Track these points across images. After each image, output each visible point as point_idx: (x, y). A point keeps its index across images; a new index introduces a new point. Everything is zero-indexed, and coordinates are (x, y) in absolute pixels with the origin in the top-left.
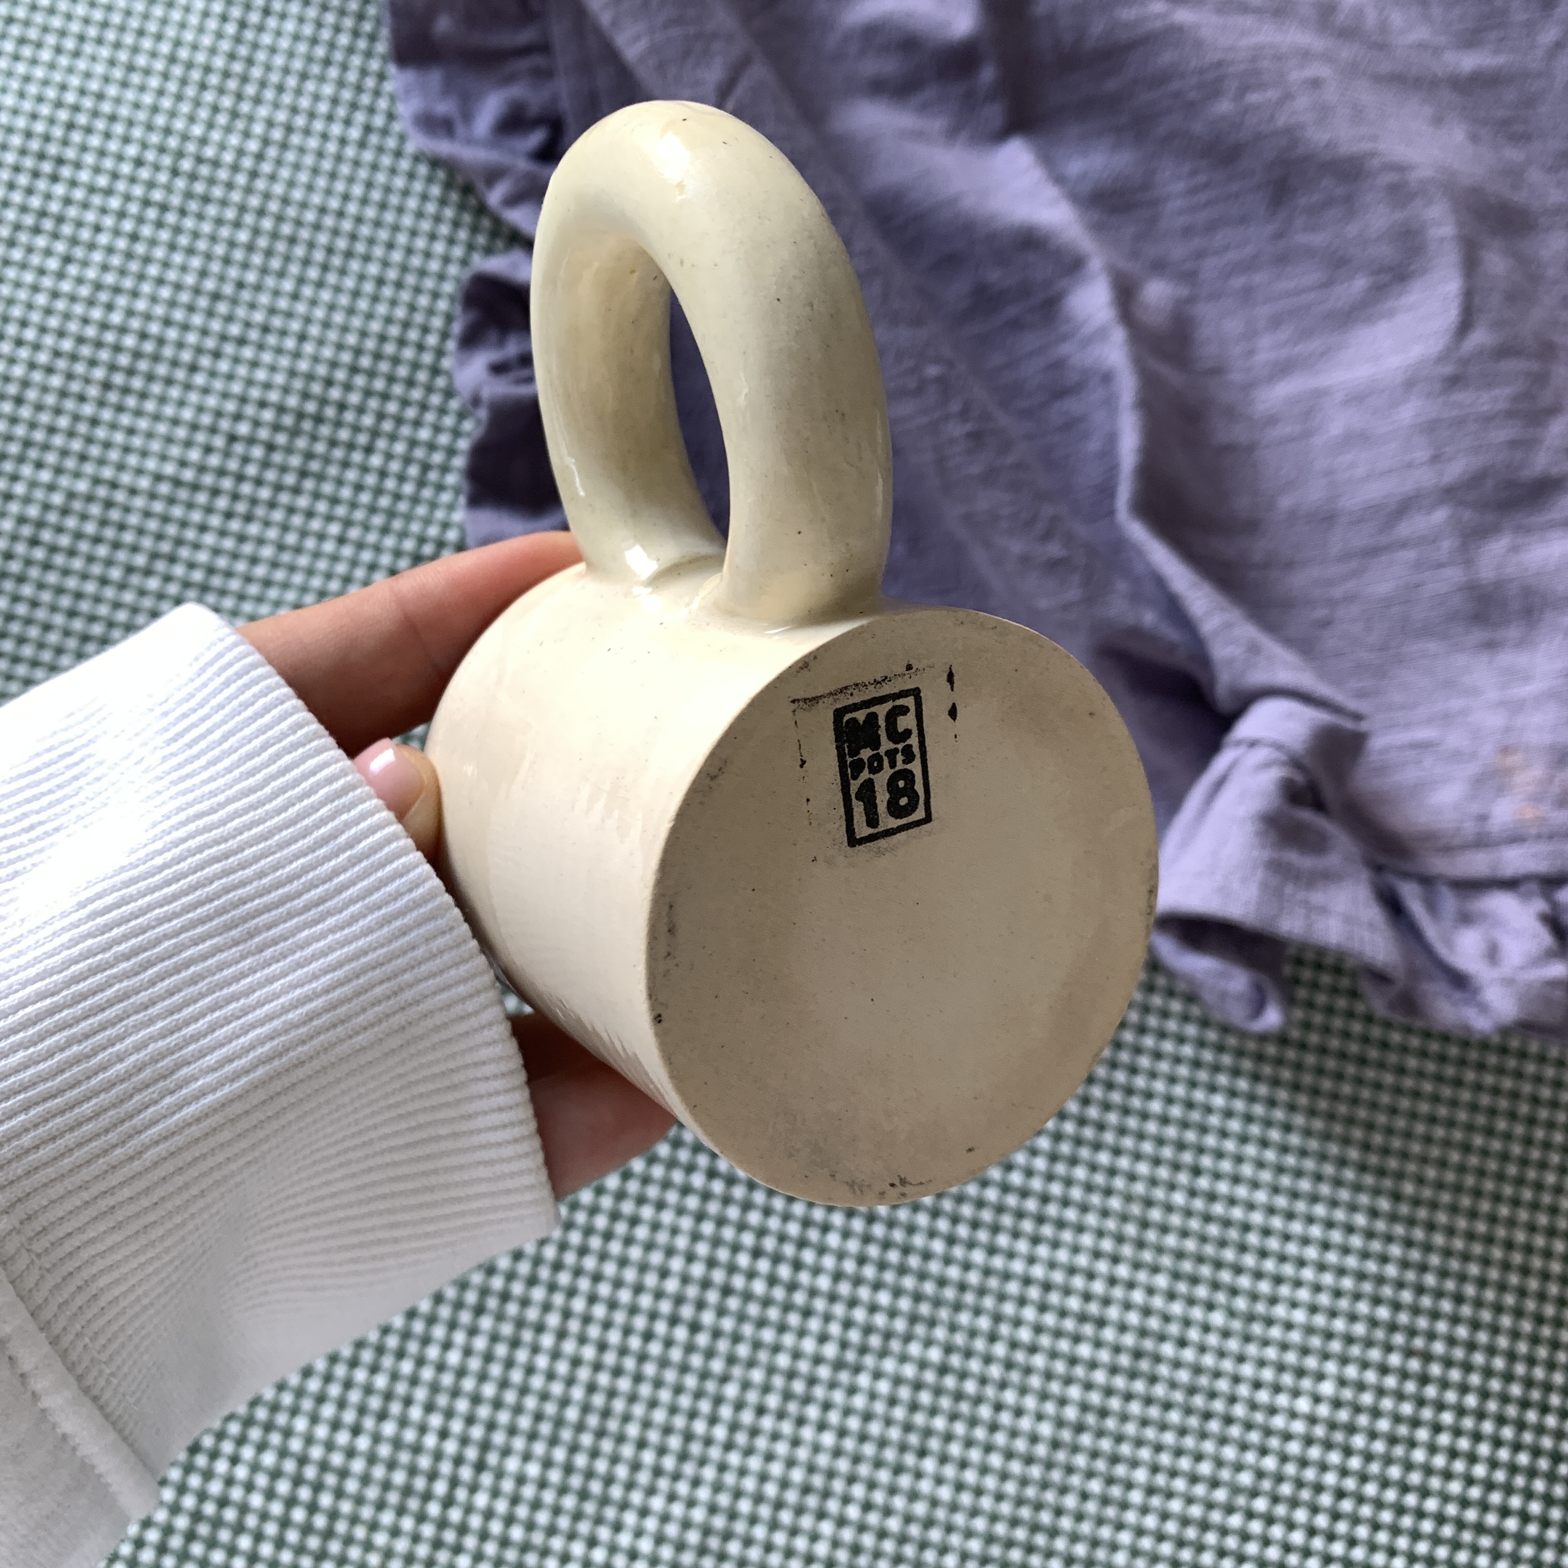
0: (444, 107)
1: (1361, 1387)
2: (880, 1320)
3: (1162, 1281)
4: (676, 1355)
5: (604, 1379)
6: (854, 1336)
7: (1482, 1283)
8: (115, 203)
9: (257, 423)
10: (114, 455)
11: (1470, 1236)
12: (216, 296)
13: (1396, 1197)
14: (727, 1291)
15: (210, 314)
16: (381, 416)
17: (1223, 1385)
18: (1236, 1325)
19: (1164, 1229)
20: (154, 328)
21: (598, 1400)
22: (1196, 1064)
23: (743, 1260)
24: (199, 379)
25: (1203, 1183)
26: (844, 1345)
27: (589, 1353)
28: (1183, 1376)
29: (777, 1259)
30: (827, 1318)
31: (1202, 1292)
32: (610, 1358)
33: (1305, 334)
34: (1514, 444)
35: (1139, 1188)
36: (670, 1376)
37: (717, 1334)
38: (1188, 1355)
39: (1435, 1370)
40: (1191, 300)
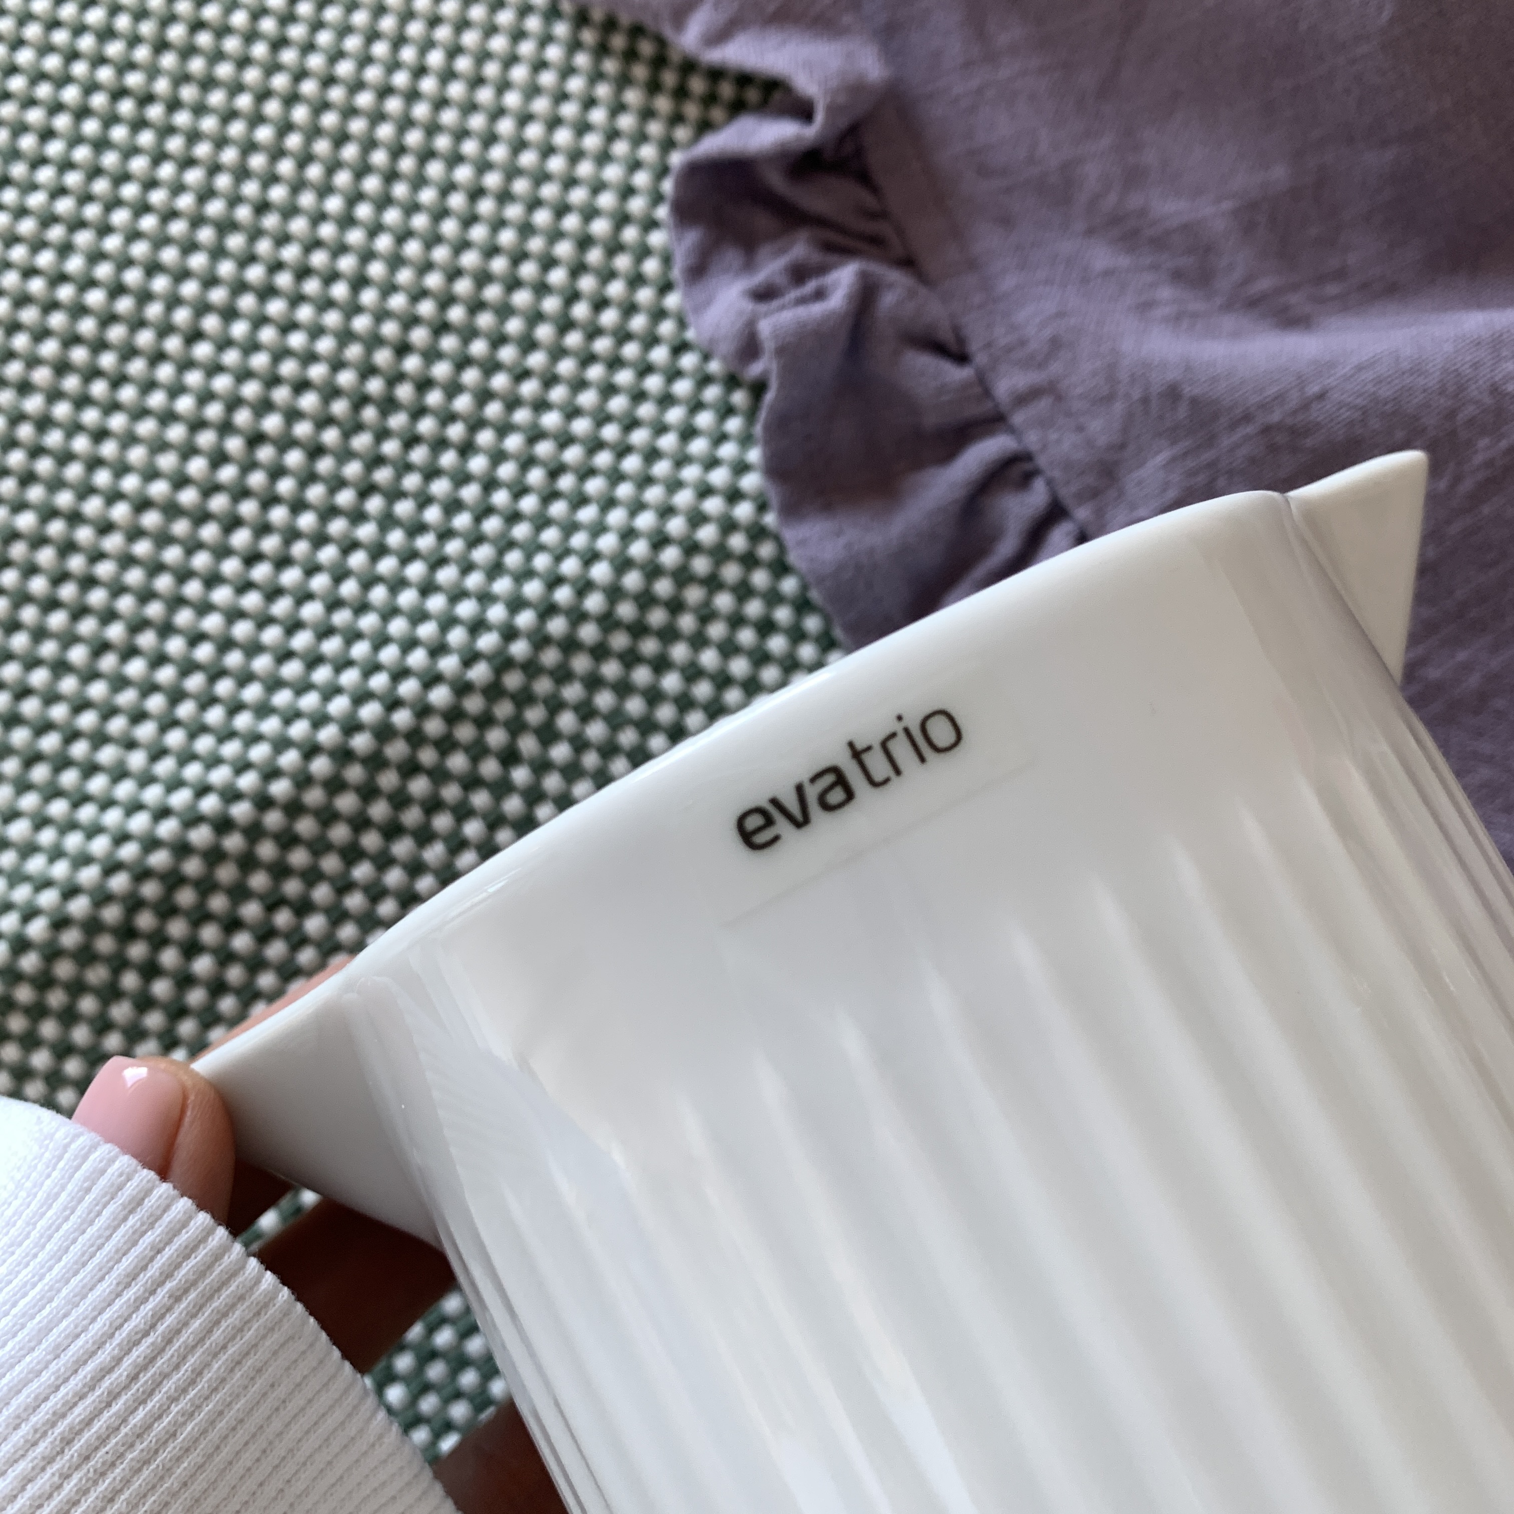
8: (71, 94)
9: (293, 415)
10: (74, 471)
12: (226, 226)
15: (218, 252)
16: (484, 396)
20: (132, 277)
24: (203, 351)
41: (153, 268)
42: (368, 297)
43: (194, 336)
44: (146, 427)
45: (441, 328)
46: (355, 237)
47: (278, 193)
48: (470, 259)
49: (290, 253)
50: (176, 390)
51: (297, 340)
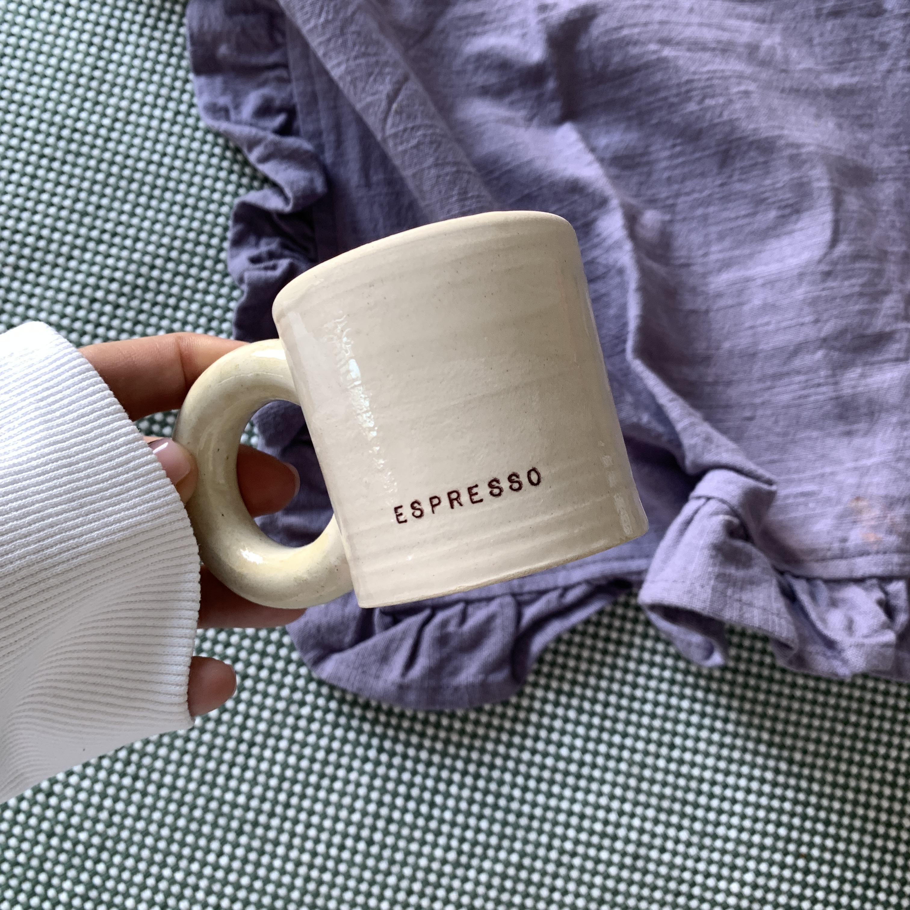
0: (224, 100)
1: (769, 876)
2: (482, 838)
3: (651, 813)
4: (358, 859)
5: (315, 874)
6: (466, 847)
7: (841, 813)
11: (834, 785)
12: (84, 214)
13: (791, 761)
14: (389, 820)
17: (687, 875)
18: (695, 839)
19: (652, 781)
21: (311, 886)
22: (672, 682)
23: (399, 802)
24: (73, 264)
25: (676, 754)
26: (460, 852)
27: (306, 858)
28: (663, 870)
29: (420, 801)
30: (450, 836)
31: (674, 819)
32: (318, 861)
33: (739, 244)
34: (863, 312)
35: (638, 757)
36: (355, 871)
37: (383, 846)
38: (666, 857)
39: (813, 866)
40: (671, 222)
41: (54, 229)
42: (140, 245)
43: (70, 258)
44: (50, 294)
45: (168, 259)
46: (135, 221)
47: (105, 202)
48: (180, 233)
49: (109, 226)
50: (62, 279)
51: (110, 261)
